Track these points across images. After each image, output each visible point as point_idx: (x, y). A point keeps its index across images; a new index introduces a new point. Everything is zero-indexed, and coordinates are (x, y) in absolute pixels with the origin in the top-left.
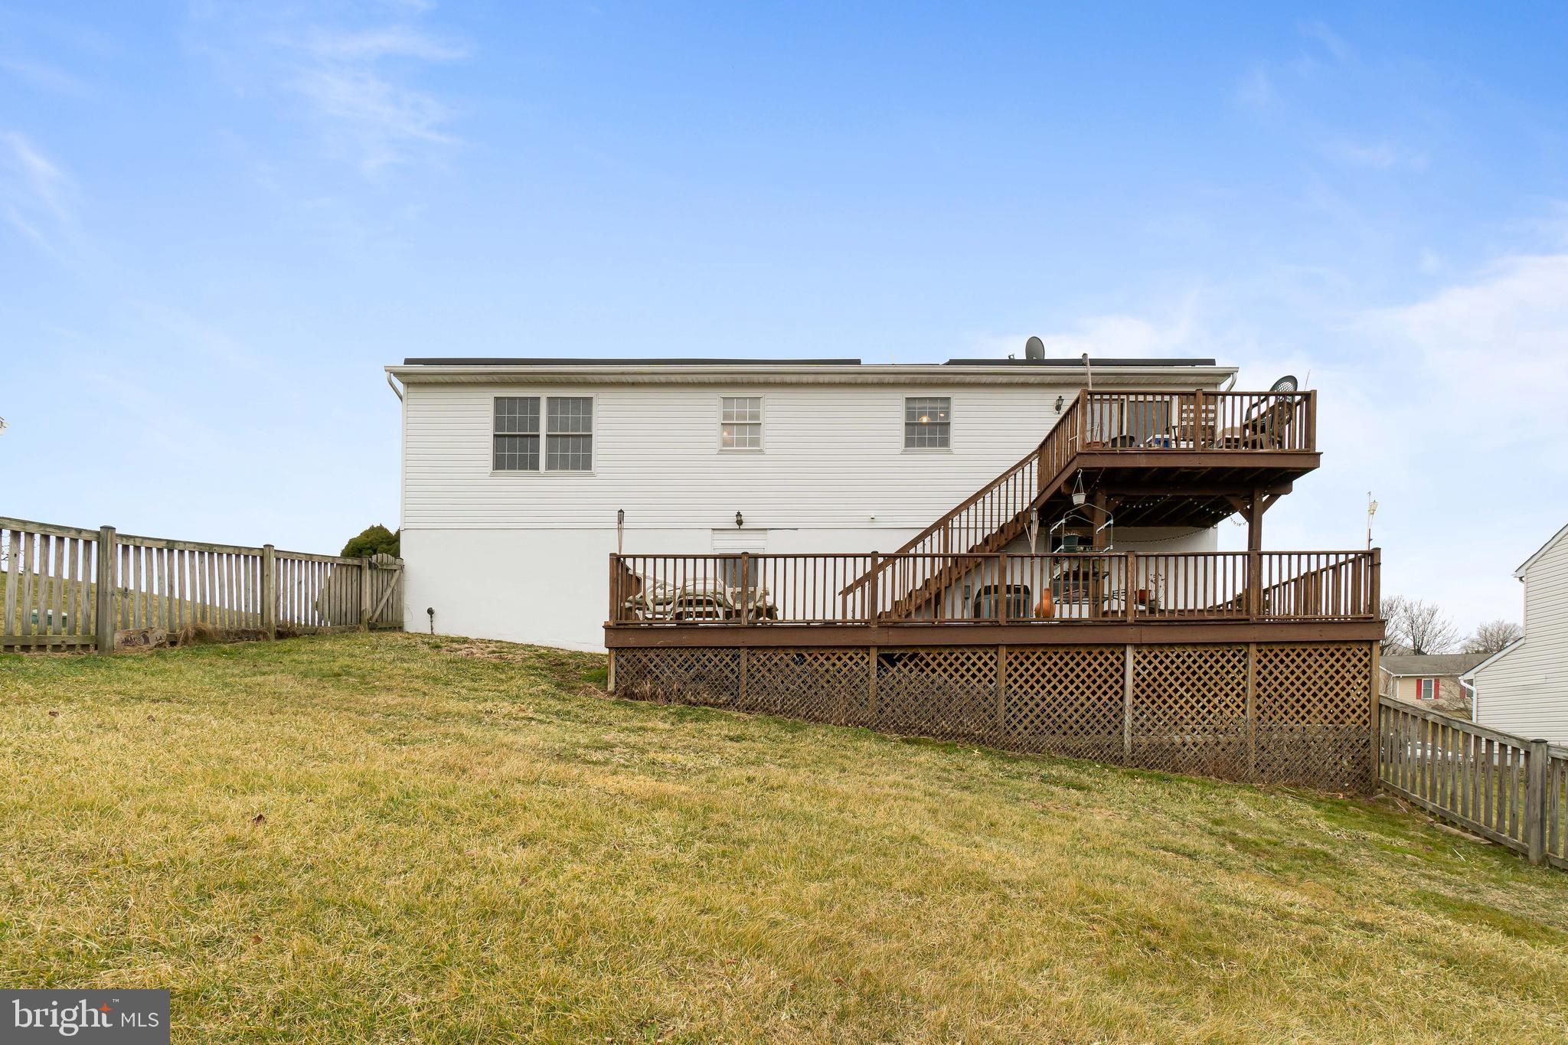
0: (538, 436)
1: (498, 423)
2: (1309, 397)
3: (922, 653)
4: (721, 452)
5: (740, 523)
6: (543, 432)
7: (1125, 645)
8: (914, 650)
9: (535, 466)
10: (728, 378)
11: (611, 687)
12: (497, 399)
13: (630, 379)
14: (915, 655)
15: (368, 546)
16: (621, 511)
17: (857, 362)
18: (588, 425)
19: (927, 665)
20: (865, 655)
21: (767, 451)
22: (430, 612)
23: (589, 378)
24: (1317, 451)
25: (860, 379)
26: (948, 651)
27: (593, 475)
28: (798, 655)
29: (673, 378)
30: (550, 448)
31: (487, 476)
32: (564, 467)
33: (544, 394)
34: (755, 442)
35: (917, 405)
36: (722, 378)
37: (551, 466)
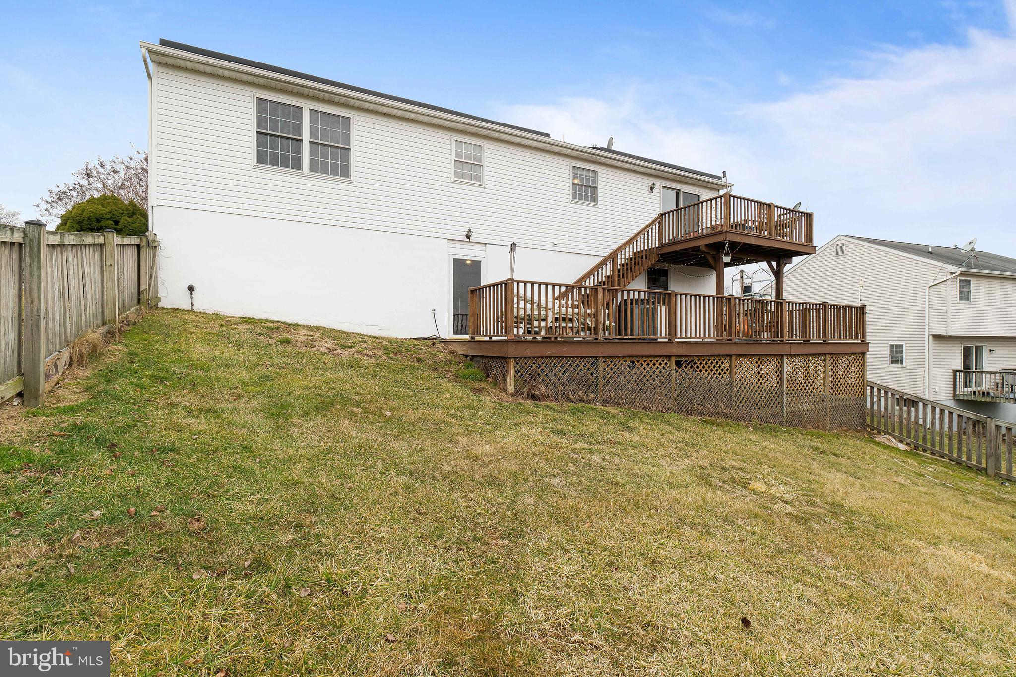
0: (301, 141)
1: (261, 122)
2: (809, 216)
3: (696, 359)
4: (454, 182)
5: (468, 236)
6: (306, 137)
7: (782, 355)
8: (692, 358)
9: (297, 165)
10: (463, 127)
11: (511, 389)
12: (259, 99)
13: (386, 110)
14: (692, 361)
15: (109, 216)
16: (514, 243)
17: (548, 136)
18: (347, 138)
19: (698, 367)
20: (667, 362)
21: (486, 186)
22: (191, 289)
23: (352, 102)
24: (814, 245)
25: (549, 147)
26: (708, 358)
27: (351, 182)
28: (631, 361)
29: (421, 118)
30: (312, 153)
31: (249, 168)
32: (325, 171)
33: (307, 106)
34: (478, 178)
35: (580, 172)
36: (459, 126)
37: (312, 168)
